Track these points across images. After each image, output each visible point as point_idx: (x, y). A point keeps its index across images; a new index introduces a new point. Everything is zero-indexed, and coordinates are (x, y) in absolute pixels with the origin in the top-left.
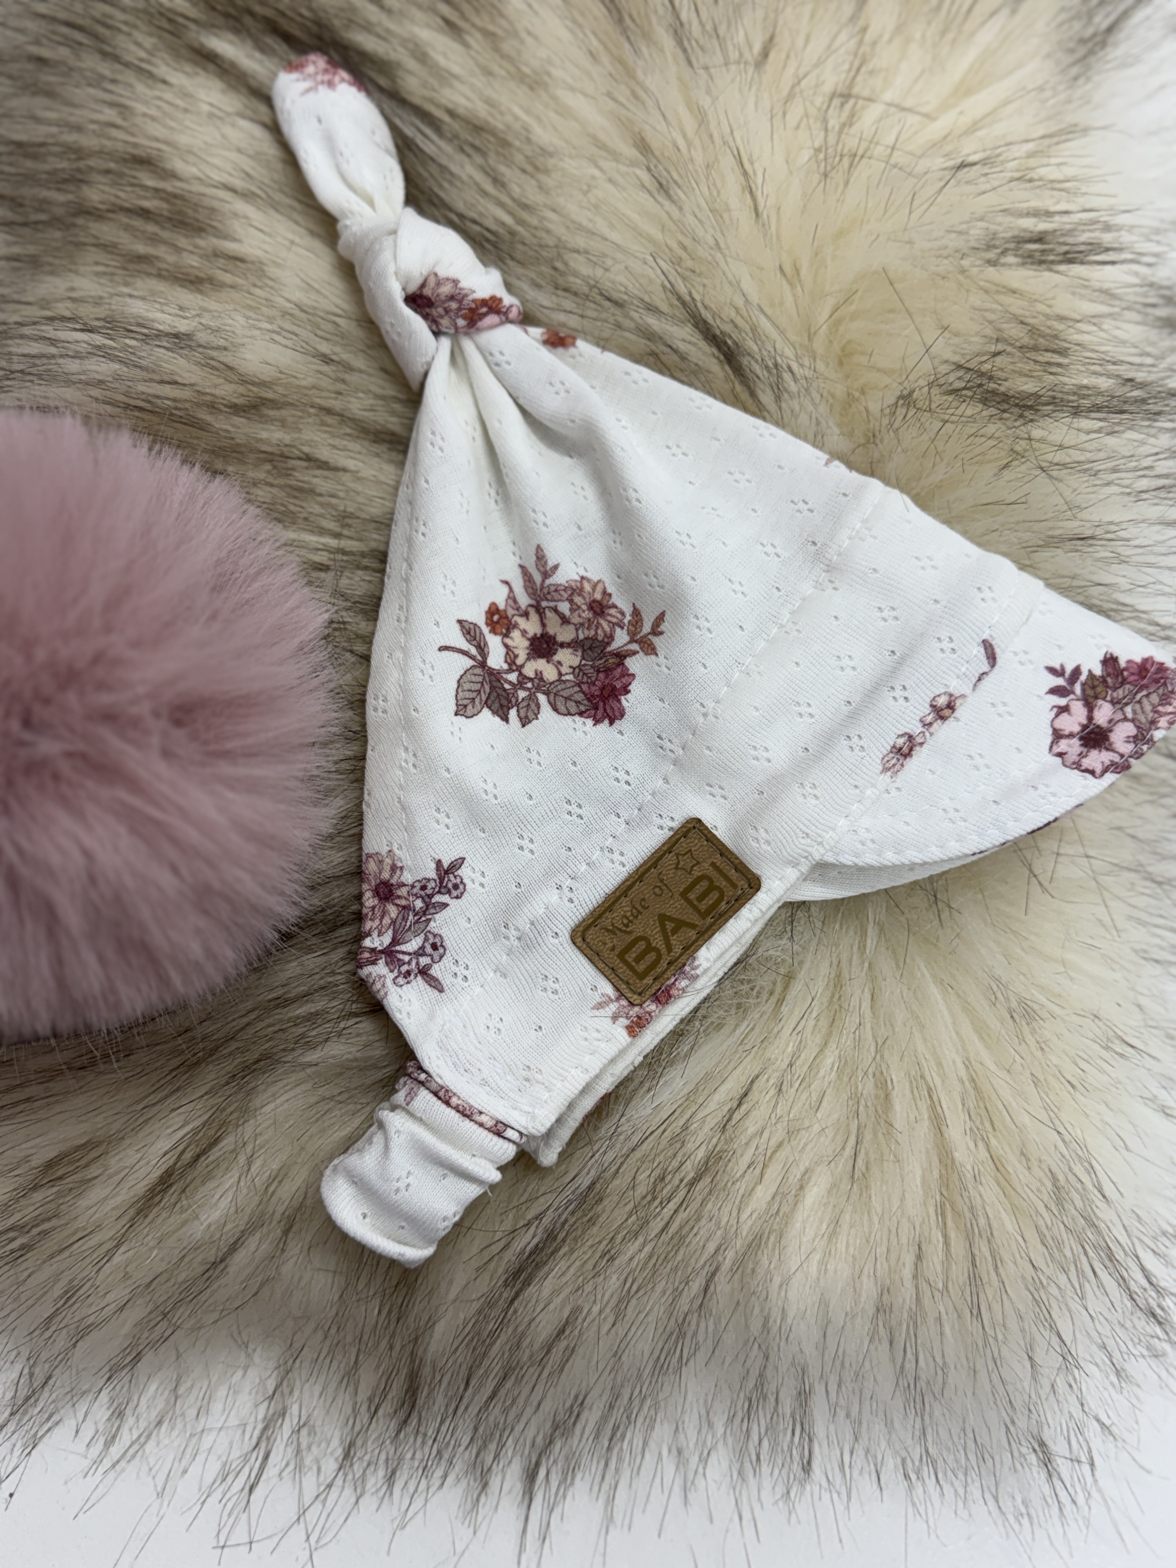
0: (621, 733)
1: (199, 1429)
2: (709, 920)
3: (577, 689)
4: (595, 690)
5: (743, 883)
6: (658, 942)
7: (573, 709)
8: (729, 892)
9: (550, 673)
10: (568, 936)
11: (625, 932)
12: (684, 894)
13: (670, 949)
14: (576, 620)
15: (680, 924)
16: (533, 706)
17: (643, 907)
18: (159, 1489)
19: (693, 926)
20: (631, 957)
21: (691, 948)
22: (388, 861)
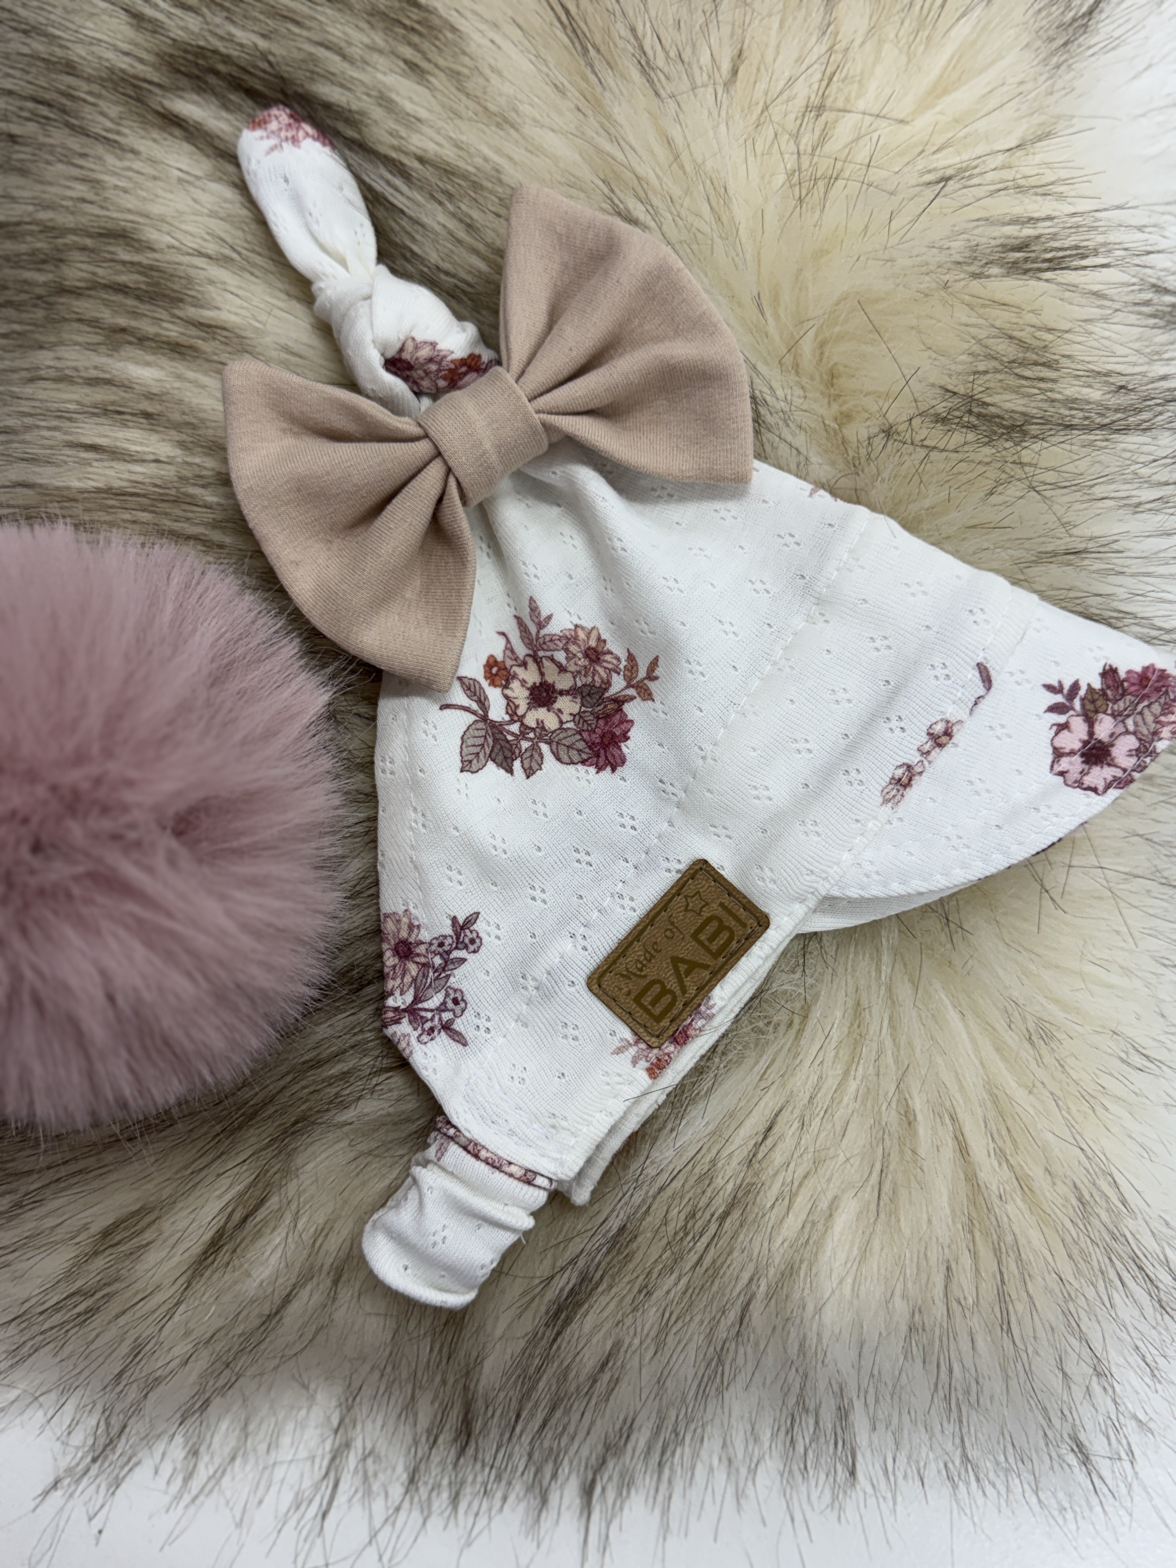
0: (623, 779)
1: (271, 1462)
2: (721, 960)
3: (578, 737)
4: (595, 737)
5: (752, 922)
7: (576, 758)
8: (739, 931)
9: (551, 722)
10: (584, 983)
11: (640, 976)
12: (695, 936)
13: (684, 991)
14: (572, 668)
15: (693, 966)
16: (536, 756)
17: (656, 950)
18: (238, 1519)
19: (706, 967)
20: (647, 1000)
21: (705, 989)
22: (405, 920)
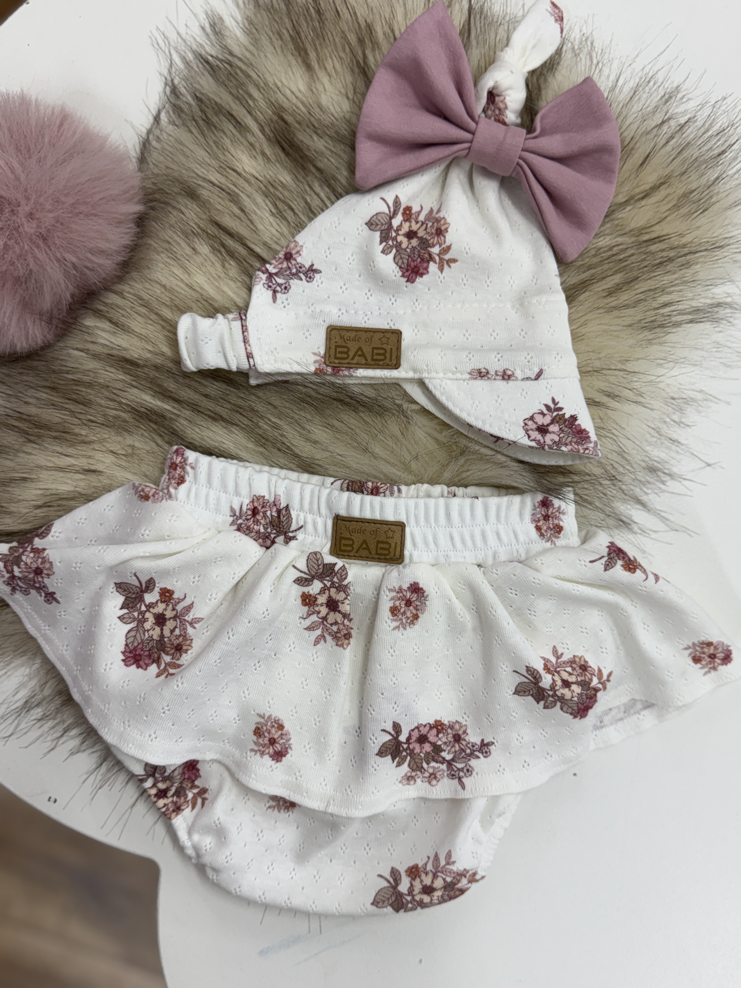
0: (407, 287)
2: (373, 363)
3: (407, 257)
4: (413, 264)
5: (394, 363)
6: (351, 354)
7: (400, 264)
8: (387, 361)
9: (404, 245)
10: (327, 325)
11: (345, 341)
12: (374, 348)
13: (352, 359)
15: (363, 355)
16: (390, 250)
17: (358, 340)
19: (366, 360)
20: (339, 349)
21: (359, 366)
22: (298, 248)
